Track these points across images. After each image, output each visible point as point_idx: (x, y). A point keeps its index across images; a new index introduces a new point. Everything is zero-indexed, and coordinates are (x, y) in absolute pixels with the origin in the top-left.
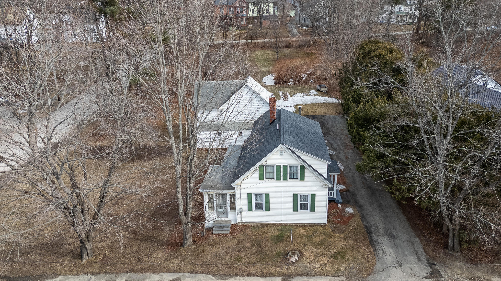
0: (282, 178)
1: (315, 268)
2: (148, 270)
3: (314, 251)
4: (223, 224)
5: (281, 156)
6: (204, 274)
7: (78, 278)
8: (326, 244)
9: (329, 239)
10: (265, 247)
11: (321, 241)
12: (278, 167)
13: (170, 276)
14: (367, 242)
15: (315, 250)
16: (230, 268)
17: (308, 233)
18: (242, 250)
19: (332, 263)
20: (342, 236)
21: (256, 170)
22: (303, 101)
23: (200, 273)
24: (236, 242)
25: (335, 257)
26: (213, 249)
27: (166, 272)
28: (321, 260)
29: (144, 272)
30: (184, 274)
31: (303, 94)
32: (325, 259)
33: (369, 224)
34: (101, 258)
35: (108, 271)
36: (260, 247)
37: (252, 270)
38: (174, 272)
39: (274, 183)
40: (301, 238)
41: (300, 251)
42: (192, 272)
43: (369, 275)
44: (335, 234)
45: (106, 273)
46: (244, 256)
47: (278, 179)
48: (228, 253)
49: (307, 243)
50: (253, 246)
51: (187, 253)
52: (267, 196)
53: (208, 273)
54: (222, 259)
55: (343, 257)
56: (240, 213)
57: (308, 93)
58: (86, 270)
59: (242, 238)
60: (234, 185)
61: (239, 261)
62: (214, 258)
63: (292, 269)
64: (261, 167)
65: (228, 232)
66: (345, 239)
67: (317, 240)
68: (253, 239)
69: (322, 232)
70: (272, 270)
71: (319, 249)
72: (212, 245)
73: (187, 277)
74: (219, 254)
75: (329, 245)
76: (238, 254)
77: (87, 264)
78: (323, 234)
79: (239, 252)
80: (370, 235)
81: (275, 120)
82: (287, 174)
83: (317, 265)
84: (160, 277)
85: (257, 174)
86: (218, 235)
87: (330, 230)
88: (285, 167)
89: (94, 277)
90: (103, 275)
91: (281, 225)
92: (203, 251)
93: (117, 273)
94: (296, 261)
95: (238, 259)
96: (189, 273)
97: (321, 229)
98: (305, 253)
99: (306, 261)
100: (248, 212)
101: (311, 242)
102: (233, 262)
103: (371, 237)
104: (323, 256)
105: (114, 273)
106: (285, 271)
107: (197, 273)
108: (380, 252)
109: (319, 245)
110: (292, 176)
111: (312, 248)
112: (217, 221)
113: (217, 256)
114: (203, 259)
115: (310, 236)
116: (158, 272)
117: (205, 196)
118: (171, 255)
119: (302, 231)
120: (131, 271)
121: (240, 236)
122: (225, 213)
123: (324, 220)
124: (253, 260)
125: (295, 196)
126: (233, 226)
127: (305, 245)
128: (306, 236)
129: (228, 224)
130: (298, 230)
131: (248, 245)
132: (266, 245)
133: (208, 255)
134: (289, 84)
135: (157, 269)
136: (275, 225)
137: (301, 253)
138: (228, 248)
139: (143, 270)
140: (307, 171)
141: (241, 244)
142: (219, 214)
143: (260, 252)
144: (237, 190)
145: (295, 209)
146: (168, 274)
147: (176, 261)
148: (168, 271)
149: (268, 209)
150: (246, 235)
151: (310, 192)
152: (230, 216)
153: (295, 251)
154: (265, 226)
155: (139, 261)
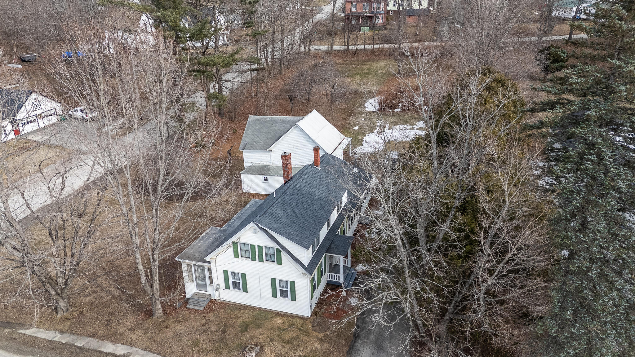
0: (257, 258)
2: (109, 337)
3: (278, 349)
4: (200, 299)
5: (256, 235)
6: (156, 353)
7: (46, 333)
8: (295, 343)
9: (302, 337)
10: (229, 335)
11: (291, 339)
12: (253, 247)
13: (125, 349)
14: (344, 350)
15: (280, 348)
16: (183, 352)
17: (283, 326)
18: (204, 333)
20: (321, 335)
21: (230, 246)
23: (153, 352)
24: (203, 321)
26: (177, 326)
27: (123, 344)
29: (104, 340)
30: (138, 350)
31: (405, 126)
33: (364, 325)
34: (76, 315)
35: (75, 331)
36: (224, 333)
38: (130, 346)
39: (249, 262)
40: (272, 331)
41: (262, 347)
42: (145, 349)
44: (313, 332)
45: (72, 333)
46: (203, 341)
47: (254, 259)
48: (189, 334)
49: (276, 338)
50: (217, 330)
51: (152, 325)
52: (244, 276)
54: (181, 340)
56: (218, 289)
57: (413, 125)
58: (57, 326)
59: (212, 319)
60: (207, 259)
61: (196, 345)
62: (174, 337)
64: (235, 243)
65: (202, 309)
66: (321, 340)
67: (288, 336)
68: (222, 322)
69: (299, 327)
71: (284, 347)
72: (179, 322)
73: (138, 354)
74: (181, 333)
75: (299, 346)
76: (199, 337)
77: (60, 320)
78: (300, 329)
79: (200, 334)
80: (355, 339)
81: (289, 180)
82: (263, 255)
84: (115, 348)
85: (231, 251)
86: (191, 310)
87: (309, 326)
88: (260, 248)
89: (60, 336)
91: (260, 309)
92: (167, 327)
93: (81, 335)
95: (195, 343)
96: (142, 349)
97: (300, 322)
98: (266, 351)
100: (225, 289)
101: (280, 338)
102: (189, 346)
103: (355, 342)
105: (78, 335)
107: (150, 351)
109: (287, 342)
110: (269, 259)
111: (277, 345)
112: (196, 294)
113: (178, 335)
114: (162, 336)
115: (283, 330)
116: (115, 342)
117: (183, 265)
118: (138, 324)
119: (278, 321)
120: (93, 336)
121: (210, 316)
122: (205, 286)
123: (307, 312)
124: (209, 348)
125: (273, 281)
126: (212, 301)
127: (272, 340)
128: (279, 329)
129: (205, 299)
130: (274, 319)
131: (213, 328)
132: (231, 333)
133: (169, 333)
134: (396, 110)
135: (117, 338)
136: (254, 309)
137: (262, 349)
138: (193, 328)
139: (104, 337)
140: (284, 255)
141: (207, 326)
142: (198, 286)
143: (221, 340)
144: (212, 265)
145: (274, 295)
146: (123, 347)
147: (139, 332)
148: (125, 343)
149: (245, 290)
150: (217, 316)
151: (289, 279)
152: (210, 290)
153: (256, 345)
154: (243, 308)
155: (107, 325)
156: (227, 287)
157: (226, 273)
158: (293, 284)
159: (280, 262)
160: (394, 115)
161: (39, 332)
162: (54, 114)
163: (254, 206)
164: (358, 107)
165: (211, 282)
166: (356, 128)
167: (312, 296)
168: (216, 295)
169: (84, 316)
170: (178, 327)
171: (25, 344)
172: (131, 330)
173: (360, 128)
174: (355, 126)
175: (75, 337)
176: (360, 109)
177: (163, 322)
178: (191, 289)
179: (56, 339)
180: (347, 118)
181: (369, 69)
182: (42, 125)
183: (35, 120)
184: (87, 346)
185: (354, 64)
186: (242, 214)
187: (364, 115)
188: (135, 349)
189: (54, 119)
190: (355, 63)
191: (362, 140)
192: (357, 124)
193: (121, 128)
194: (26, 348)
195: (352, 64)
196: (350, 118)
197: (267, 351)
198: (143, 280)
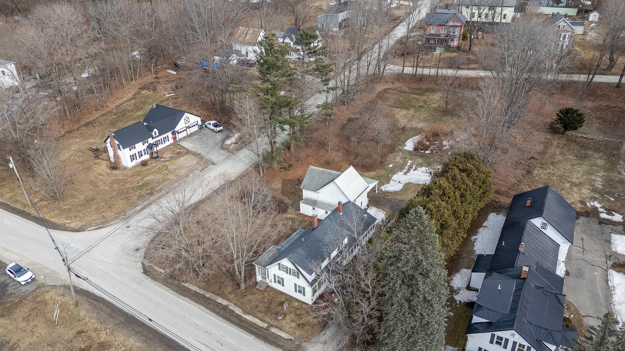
0: (289, 273)
1: (286, 327)
3: (293, 318)
4: (262, 284)
5: (288, 263)
7: (193, 287)
8: (301, 316)
10: (272, 306)
11: (300, 314)
12: (287, 268)
17: (298, 306)
18: (262, 303)
19: (295, 328)
21: (277, 264)
22: (416, 180)
23: (238, 307)
24: (262, 296)
25: (299, 325)
28: (292, 324)
31: (427, 169)
32: (294, 324)
34: (206, 280)
36: (271, 304)
37: (259, 315)
38: (229, 301)
39: (285, 273)
40: (292, 308)
42: (235, 305)
43: (305, 342)
44: (311, 313)
45: (204, 289)
46: (261, 306)
47: (287, 273)
48: (255, 301)
49: (293, 312)
50: (267, 302)
51: (239, 293)
52: (283, 279)
53: (241, 308)
54: (251, 303)
55: (302, 327)
56: (271, 281)
57: (433, 169)
58: (198, 285)
59: (266, 296)
60: (267, 267)
61: (257, 308)
62: (248, 301)
63: (276, 323)
64: (279, 264)
65: (263, 289)
66: (314, 318)
67: (299, 312)
68: (270, 298)
70: (267, 319)
71: (296, 318)
72: (251, 294)
73: (232, 306)
75: (302, 318)
77: (199, 281)
78: (305, 310)
79: (260, 303)
82: (291, 272)
83: (288, 326)
84: (222, 301)
85: (277, 266)
86: (258, 289)
87: (309, 310)
88: (290, 269)
89: (199, 290)
90: (203, 290)
91: (289, 296)
92: (246, 296)
94: (280, 320)
95: (257, 307)
97: (306, 306)
99: (284, 322)
101: (295, 312)
102: (254, 307)
104: (294, 322)
106: (272, 322)
108: (324, 332)
109: (297, 315)
110: (294, 274)
111: (293, 315)
112: (261, 281)
113: (250, 301)
114: (243, 300)
115: (297, 309)
116: (223, 298)
117: (257, 268)
118: (233, 291)
119: (296, 304)
120: (213, 293)
121: (266, 294)
122: (265, 278)
123: (310, 302)
124: (263, 310)
125: (295, 285)
126: (268, 286)
127: (291, 312)
128: (295, 308)
129: (264, 285)
130: (295, 303)
131: (266, 301)
132: (274, 305)
133: (246, 299)
134: (426, 152)
135: (224, 296)
136: (287, 295)
137: (285, 316)
138: (257, 299)
139: (218, 295)
140: (300, 275)
141: (263, 299)
142: (262, 277)
143: (269, 307)
144: (269, 271)
145: (296, 291)
146: (226, 301)
147: (233, 295)
148: (227, 300)
149: (283, 285)
150: (269, 295)
151: (303, 286)
152: (267, 281)
153: (283, 314)
154: (282, 293)
155: (220, 288)
156: (275, 282)
157: (275, 275)
158: (304, 288)
159: (298, 278)
160: (422, 156)
161: (190, 286)
162: (196, 124)
163: (299, 234)
164: (399, 145)
165: (268, 277)
166: (391, 166)
167: (313, 295)
168: (270, 284)
169: (210, 281)
170: (251, 297)
171: (185, 291)
172: (230, 293)
173: (393, 166)
174: (391, 164)
175: (205, 292)
176: (400, 147)
177: (244, 293)
178: (259, 278)
179: (197, 291)
180: (388, 155)
181: (425, 102)
182: (189, 133)
183: (185, 130)
184: (210, 298)
185: (416, 94)
186: (291, 239)
187: (401, 154)
188: (231, 303)
189: (196, 128)
190: (416, 91)
191: (391, 178)
192: (393, 162)
193: (236, 143)
194: (185, 293)
195: (413, 93)
196: (390, 155)
197: (288, 317)
198: (237, 273)
